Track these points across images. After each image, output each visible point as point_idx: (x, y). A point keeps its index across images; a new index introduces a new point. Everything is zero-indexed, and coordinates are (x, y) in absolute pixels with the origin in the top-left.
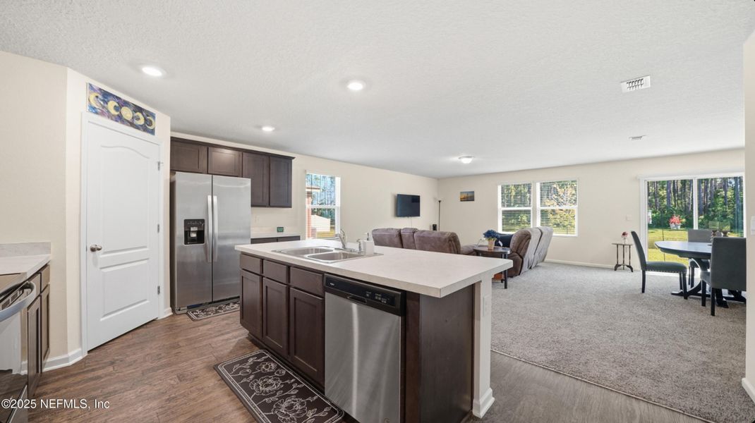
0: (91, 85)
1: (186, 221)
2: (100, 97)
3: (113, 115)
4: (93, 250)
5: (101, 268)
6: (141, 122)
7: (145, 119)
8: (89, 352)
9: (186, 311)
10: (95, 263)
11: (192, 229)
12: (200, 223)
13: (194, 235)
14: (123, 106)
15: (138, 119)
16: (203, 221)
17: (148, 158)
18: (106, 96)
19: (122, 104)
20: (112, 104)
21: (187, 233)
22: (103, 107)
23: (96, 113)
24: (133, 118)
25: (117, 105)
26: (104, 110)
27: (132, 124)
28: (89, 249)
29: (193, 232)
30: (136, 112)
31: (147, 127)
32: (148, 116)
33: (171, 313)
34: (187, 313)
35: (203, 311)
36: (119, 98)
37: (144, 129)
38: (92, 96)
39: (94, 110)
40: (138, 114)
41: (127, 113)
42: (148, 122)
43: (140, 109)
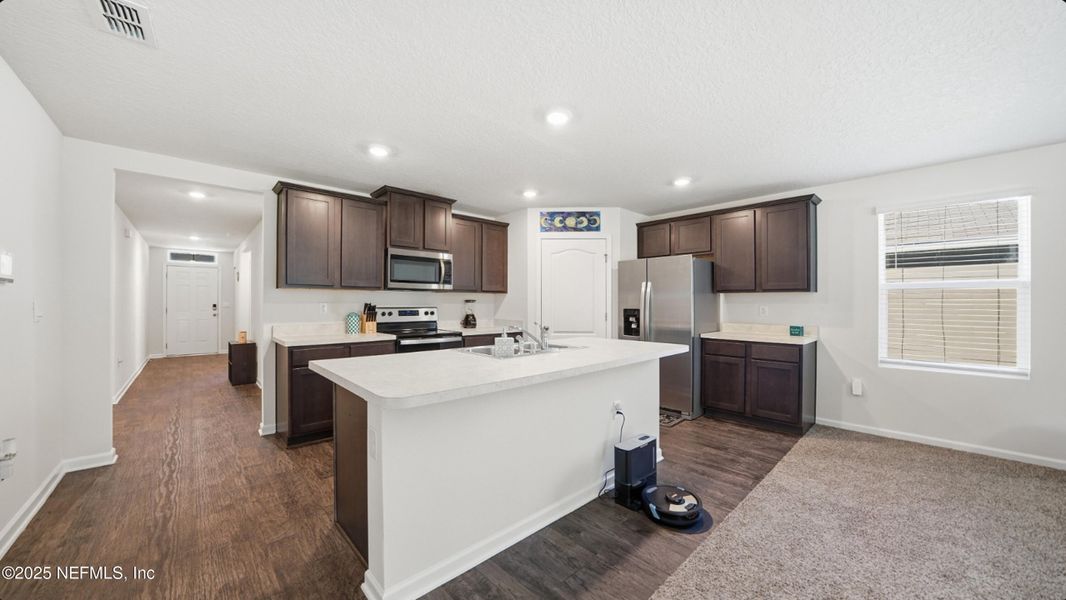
0: (541, 212)
1: (625, 311)
2: (548, 218)
3: (559, 227)
6: (585, 223)
7: (589, 220)
14: (566, 217)
15: (582, 222)
17: (595, 253)
18: (552, 215)
19: (566, 215)
20: (558, 219)
22: (551, 224)
23: (546, 230)
24: (576, 223)
25: (561, 218)
26: (552, 226)
27: (575, 229)
30: (579, 218)
31: (593, 226)
32: (592, 216)
36: (563, 213)
37: (588, 229)
38: (543, 220)
39: (544, 229)
40: (583, 219)
41: (571, 222)
42: (592, 222)
43: (583, 214)
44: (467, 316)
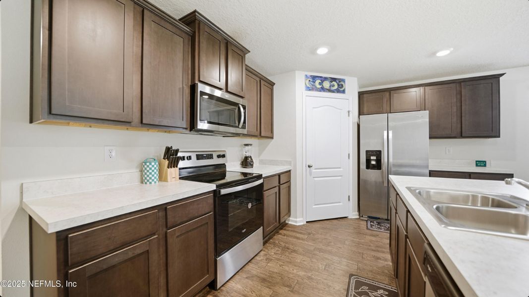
0: (306, 75)
1: (367, 152)
2: (311, 80)
3: (319, 88)
4: (309, 166)
5: (314, 177)
6: (336, 87)
7: (338, 85)
8: (307, 222)
9: (366, 219)
10: (311, 174)
11: (372, 158)
12: (378, 154)
13: (373, 163)
14: (324, 81)
15: (334, 86)
16: (380, 151)
17: (341, 110)
18: (314, 78)
19: (324, 79)
20: (318, 81)
21: (368, 161)
22: (313, 85)
23: (310, 90)
24: (330, 86)
25: (320, 81)
26: (314, 87)
27: (329, 91)
28: (307, 166)
29: (373, 160)
30: (332, 82)
31: (340, 90)
32: (340, 82)
33: (358, 217)
34: (367, 221)
35: (379, 223)
36: (322, 77)
37: (338, 91)
38: (307, 81)
39: (308, 89)
40: (334, 83)
41: (326, 85)
42: (340, 86)
43: (334, 80)
44: (246, 158)
